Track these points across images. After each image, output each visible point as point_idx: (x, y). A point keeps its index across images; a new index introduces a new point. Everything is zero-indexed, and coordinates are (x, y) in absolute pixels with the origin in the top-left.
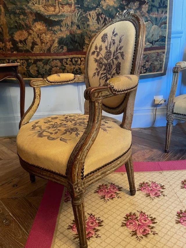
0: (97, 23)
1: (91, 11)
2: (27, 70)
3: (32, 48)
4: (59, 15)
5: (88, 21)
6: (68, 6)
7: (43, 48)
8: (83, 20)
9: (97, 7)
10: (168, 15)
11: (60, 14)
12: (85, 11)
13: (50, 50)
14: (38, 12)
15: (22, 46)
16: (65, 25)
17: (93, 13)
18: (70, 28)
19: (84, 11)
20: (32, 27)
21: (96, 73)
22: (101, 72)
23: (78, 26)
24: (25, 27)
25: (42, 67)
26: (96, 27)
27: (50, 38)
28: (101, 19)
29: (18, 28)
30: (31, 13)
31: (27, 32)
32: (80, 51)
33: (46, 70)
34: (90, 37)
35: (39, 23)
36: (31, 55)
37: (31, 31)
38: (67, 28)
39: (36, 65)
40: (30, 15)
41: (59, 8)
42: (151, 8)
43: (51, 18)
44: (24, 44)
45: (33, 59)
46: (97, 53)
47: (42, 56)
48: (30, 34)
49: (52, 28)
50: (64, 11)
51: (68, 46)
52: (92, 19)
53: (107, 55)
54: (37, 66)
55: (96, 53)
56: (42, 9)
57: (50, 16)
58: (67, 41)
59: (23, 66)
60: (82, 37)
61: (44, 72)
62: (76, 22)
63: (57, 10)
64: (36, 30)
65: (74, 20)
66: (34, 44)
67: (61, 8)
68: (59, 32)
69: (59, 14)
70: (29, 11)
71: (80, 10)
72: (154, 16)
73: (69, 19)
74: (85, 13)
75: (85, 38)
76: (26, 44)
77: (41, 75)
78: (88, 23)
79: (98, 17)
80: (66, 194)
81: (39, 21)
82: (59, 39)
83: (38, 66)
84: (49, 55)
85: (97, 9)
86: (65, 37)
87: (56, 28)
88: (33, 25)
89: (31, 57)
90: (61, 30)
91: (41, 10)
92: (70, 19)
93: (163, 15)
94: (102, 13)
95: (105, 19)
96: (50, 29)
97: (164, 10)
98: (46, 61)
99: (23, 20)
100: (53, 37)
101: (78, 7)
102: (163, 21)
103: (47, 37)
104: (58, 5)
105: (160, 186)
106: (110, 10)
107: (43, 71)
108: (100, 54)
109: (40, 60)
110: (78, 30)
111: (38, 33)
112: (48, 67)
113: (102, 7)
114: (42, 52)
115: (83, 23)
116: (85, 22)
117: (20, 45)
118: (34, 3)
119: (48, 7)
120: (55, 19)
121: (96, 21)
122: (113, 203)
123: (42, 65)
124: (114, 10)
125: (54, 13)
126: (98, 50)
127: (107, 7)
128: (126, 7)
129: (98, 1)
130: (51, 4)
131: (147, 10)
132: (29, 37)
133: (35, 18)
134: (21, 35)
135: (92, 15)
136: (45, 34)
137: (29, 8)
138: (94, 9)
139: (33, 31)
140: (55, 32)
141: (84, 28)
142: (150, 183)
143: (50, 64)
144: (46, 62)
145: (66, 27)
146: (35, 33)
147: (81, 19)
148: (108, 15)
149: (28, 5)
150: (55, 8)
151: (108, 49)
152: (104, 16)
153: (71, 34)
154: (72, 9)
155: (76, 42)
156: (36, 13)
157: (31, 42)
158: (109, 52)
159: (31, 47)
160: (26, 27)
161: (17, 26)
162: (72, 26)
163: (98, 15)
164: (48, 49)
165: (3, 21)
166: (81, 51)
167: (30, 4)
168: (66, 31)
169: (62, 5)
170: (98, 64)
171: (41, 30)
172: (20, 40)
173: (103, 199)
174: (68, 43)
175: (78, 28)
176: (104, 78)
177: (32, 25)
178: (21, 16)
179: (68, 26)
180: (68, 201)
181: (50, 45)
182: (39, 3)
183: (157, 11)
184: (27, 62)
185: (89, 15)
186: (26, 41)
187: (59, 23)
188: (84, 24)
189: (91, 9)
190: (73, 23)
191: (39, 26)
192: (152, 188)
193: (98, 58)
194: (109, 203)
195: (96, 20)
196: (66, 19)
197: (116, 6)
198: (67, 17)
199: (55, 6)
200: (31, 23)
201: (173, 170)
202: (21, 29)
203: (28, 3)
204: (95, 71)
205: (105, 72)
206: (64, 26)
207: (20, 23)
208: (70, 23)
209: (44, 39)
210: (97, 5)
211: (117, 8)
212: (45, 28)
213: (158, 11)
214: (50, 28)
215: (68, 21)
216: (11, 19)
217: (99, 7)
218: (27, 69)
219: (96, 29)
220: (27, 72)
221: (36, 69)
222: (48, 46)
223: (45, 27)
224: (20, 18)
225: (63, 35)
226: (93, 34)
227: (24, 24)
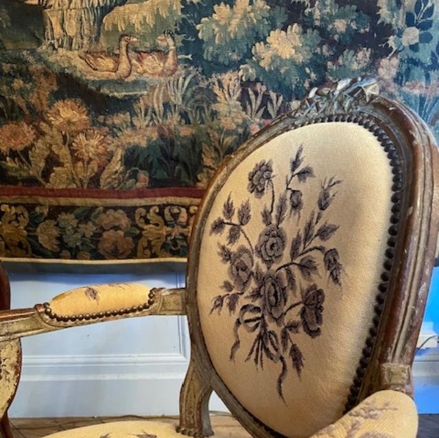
0: (241, 108)
1: (225, 72)
2: (29, 236)
3: (46, 174)
4: (128, 83)
5: (215, 101)
6: (155, 55)
7: (77, 176)
8: (198, 97)
9: (242, 62)
11: (132, 78)
12: (207, 73)
13: (98, 181)
14: (67, 71)
15: (17, 166)
16: (146, 110)
17: (230, 79)
18: (160, 120)
19: (203, 73)
20: (47, 113)
21: (226, 301)
22: (243, 301)
23: (184, 115)
24: (27, 113)
25: (73, 228)
26: (236, 120)
27: (100, 147)
28: (253, 97)
29: (6, 115)
30: (46, 74)
31: (32, 129)
32: (187, 186)
33: (84, 236)
34: (219, 148)
35: (69, 103)
36: (43, 193)
37: (44, 126)
38: (152, 119)
39: (56, 223)
40: (42, 79)
41: (130, 61)
42: (409, 69)
43: (105, 90)
44: (23, 162)
45: (47, 204)
46: (232, 230)
47: (76, 197)
48: (40, 134)
49: (105, 120)
50: (145, 72)
51: (154, 170)
52: (227, 96)
53: (268, 246)
54: (57, 225)
55: (228, 228)
56: (80, 64)
57: (102, 83)
58: (148, 156)
59: (16, 225)
60: (193, 147)
61: (78, 244)
62: (180, 103)
63: (124, 66)
64: (58, 123)
65: (172, 98)
66: (52, 161)
67: (134, 61)
68: (128, 131)
69: (129, 78)
70: (39, 67)
71: (192, 68)
72: (417, 92)
73: (158, 95)
74: (207, 80)
75: (204, 150)
76: (29, 162)
77: (70, 249)
78: (214, 107)
79: (243, 89)
81: (70, 96)
82: (127, 150)
83: (62, 224)
84: (96, 195)
85: (242, 66)
86: (144, 144)
87: (119, 119)
88: (50, 108)
89: (41, 200)
90: (133, 126)
91: (75, 67)
92: (161, 96)
94: (257, 80)
95: (266, 98)
96: (98, 122)
98: (84, 212)
99: (22, 92)
100: (109, 144)
101: (187, 60)
103: (91, 145)
104: (127, 51)
106: (282, 71)
107: (77, 240)
108: (242, 235)
109: (69, 209)
110: (184, 128)
111: (63, 132)
112: (89, 229)
113: (258, 61)
114: (75, 186)
115: (198, 107)
116: (205, 105)
117: (10, 163)
118: (56, 47)
119: (95, 58)
120: (116, 94)
121: (238, 103)
123: (74, 223)
124: (294, 71)
125: (113, 76)
126: (235, 220)
127: (273, 61)
128: (329, 64)
129: (247, 45)
130: (105, 49)
131: (394, 72)
132: (39, 141)
133: (56, 89)
134: (15, 135)
135: (228, 86)
136: (86, 136)
137: (40, 59)
138: (235, 66)
139: (51, 126)
140: (115, 129)
141: (203, 122)
143: (97, 222)
144: (86, 215)
145: (148, 118)
146: (55, 132)
147: (193, 96)
148: (276, 86)
149: (39, 50)
150: (117, 63)
151: (274, 222)
152: (264, 88)
153: (162, 136)
154: (167, 65)
155: (177, 160)
156: (60, 73)
157: (43, 155)
158: (274, 237)
159: (43, 172)
160: (31, 113)
161: (5, 110)
162: (166, 115)
163: (246, 85)
164: (91, 179)
166: (191, 186)
167: (44, 47)
168: (149, 129)
169: (139, 52)
170: (234, 268)
171: (74, 124)
172: (11, 150)
174: (152, 163)
175: (183, 121)
176: (252, 324)
177: (46, 108)
178: (16, 80)
179: (155, 113)
181: (99, 167)
182: (71, 45)
183: (424, 78)
184: (29, 212)
185: (217, 83)
186: (30, 152)
187: (127, 104)
188: (201, 109)
189: (224, 68)
190: (170, 106)
191: (68, 113)
193: (234, 248)
195: (238, 100)
196: (148, 95)
197: (300, 59)
198: (153, 88)
199: (118, 56)
200: (44, 102)
202: (17, 118)
203: (39, 43)
204: (223, 292)
205: (257, 303)
206: (143, 112)
207: (12, 101)
208: (161, 105)
209: (82, 148)
210: (241, 54)
211: (304, 65)
212: (84, 117)
213: (428, 77)
214: (101, 118)
215: (155, 101)
217: (247, 60)
218: (28, 231)
219: (238, 126)
220: (30, 242)
221: (55, 232)
222: (93, 169)
223: (87, 115)
224: (12, 88)
225: (139, 139)
226: (229, 140)
227: (23, 105)
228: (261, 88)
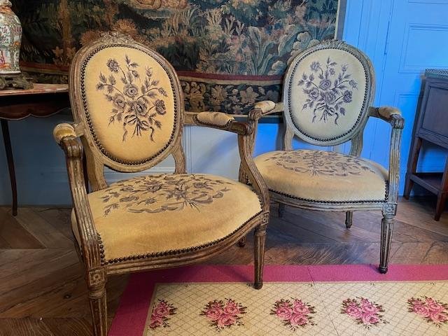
0: (222, 29)
1: (213, 8)
4: (159, 11)
5: (207, 24)
8: (198, 21)
9: (223, 3)
10: (336, 25)
11: (161, 9)
12: (203, 9)
14: (125, 3)
16: (169, 28)
17: (216, 13)
18: (177, 33)
19: (201, 8)
20: (112, 26)
23: (190, 31)
24: (101, 25)
26: (219, 35)
28: (228, 23)
29: (88, 26)
30: (113, 4)
32: (190, 70)
34: (209, 50)
35: (126, 21)
38: (172, 32)
40: (111, 7)
42: (311, 13)
43: (146, 15)
49: (145, 31)
50: (169, 6)
52: (214, 22)
57: (145, 11)
58: (169, 53)
60: (194, 49)
62: (188, 25)
63: (157, 2)
65: (184, 22)
68: (159, 39)
71: (195, 5)
72: (315, 25)
73: (176, 19)
74: (203, 12)
75: (200, 51)
78: (206, 27)
79: (223, 19)
80: (154, 315)
81: (126, 18)
85: (222, 6)
86: (167, 46)
87: (153, 31)
88: (114, 24)
90: (161, 35)
92: (178, 19)
93: (329, 25)
94: (231, 14)
95: (235, 24)
96: (142, 33)
97: (331, 16)
99: (98, 13)
102: (329, 33)
105: (308, 307)
106: (244, 10)
110: (190, 38)
113: (231, 4)
115: (197, 27)
116: (202, 26)
120: (152, 17)
121: (220, 26)
122: (230, 333)
124: (250, 10)
125: (151, 7)
127: (239, 4)
128: (269, 7)
131: (303, 14)
133: (118, 13)
134: (93, 38)
135: (215, 17)
138: (218, 5)
140: (150, 37)
141: (200, 36)
142: (292, 301)
145: (170, 31)
147: (195, 21)
148: (241, 18)
153: (177, 42)
154: (181, 2)
155: (185, 56)
156: (121, 4)
160: (103, 25)
161: (88, 23)
162: (179, 30)
163: (225, 16)
165: (64, 12)
166: (192, 71)
168: (170, 37)
173: (214, 327)
175: (189, 34)
177: (112, 24)
178: (95, 6)
179: (173, 29)
180: (156, 327)
183: (319, 18)
185: (209, 15)
187: (158, 24)
188: (199, 28)
189: (213, 6)
190: (182, 26)
191: (125, 26)
192: (296, 310)
194: (223, 333)
195: (220, 24)
196: (170, 19)
197: (254, 4)
198: (173, 15)
200: (111, 20)
201: (332, 280)
202: (94, 28)
206: (167, 28)
207: (92, 18)
208: (177, 25)
211: (256, 7)
213: (321, 17)
214: (143, 31)
215: (174, 22)
216: (78, 10)
217: (225, 3)
219: (220, 38)
223: (136, 28)
224: (92, 11)
225: (164, 43)
226: (214, 46)
227: (99, 21)
228: (233, 19)
